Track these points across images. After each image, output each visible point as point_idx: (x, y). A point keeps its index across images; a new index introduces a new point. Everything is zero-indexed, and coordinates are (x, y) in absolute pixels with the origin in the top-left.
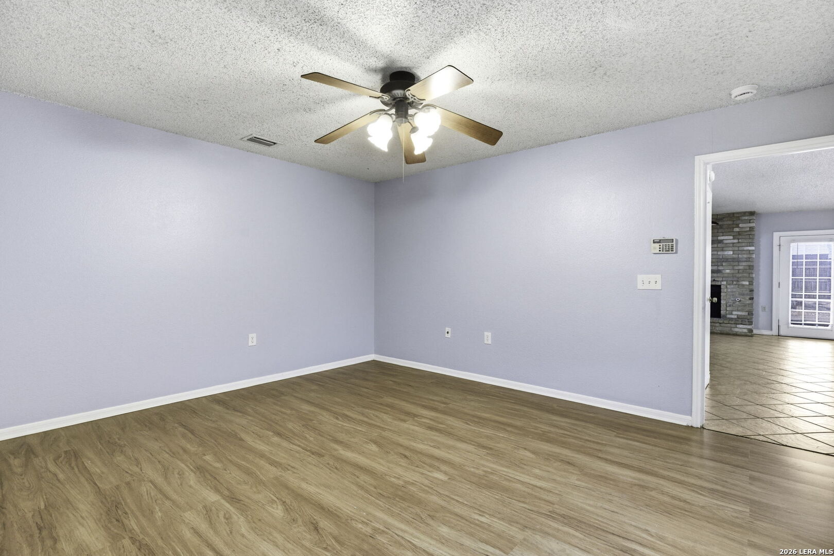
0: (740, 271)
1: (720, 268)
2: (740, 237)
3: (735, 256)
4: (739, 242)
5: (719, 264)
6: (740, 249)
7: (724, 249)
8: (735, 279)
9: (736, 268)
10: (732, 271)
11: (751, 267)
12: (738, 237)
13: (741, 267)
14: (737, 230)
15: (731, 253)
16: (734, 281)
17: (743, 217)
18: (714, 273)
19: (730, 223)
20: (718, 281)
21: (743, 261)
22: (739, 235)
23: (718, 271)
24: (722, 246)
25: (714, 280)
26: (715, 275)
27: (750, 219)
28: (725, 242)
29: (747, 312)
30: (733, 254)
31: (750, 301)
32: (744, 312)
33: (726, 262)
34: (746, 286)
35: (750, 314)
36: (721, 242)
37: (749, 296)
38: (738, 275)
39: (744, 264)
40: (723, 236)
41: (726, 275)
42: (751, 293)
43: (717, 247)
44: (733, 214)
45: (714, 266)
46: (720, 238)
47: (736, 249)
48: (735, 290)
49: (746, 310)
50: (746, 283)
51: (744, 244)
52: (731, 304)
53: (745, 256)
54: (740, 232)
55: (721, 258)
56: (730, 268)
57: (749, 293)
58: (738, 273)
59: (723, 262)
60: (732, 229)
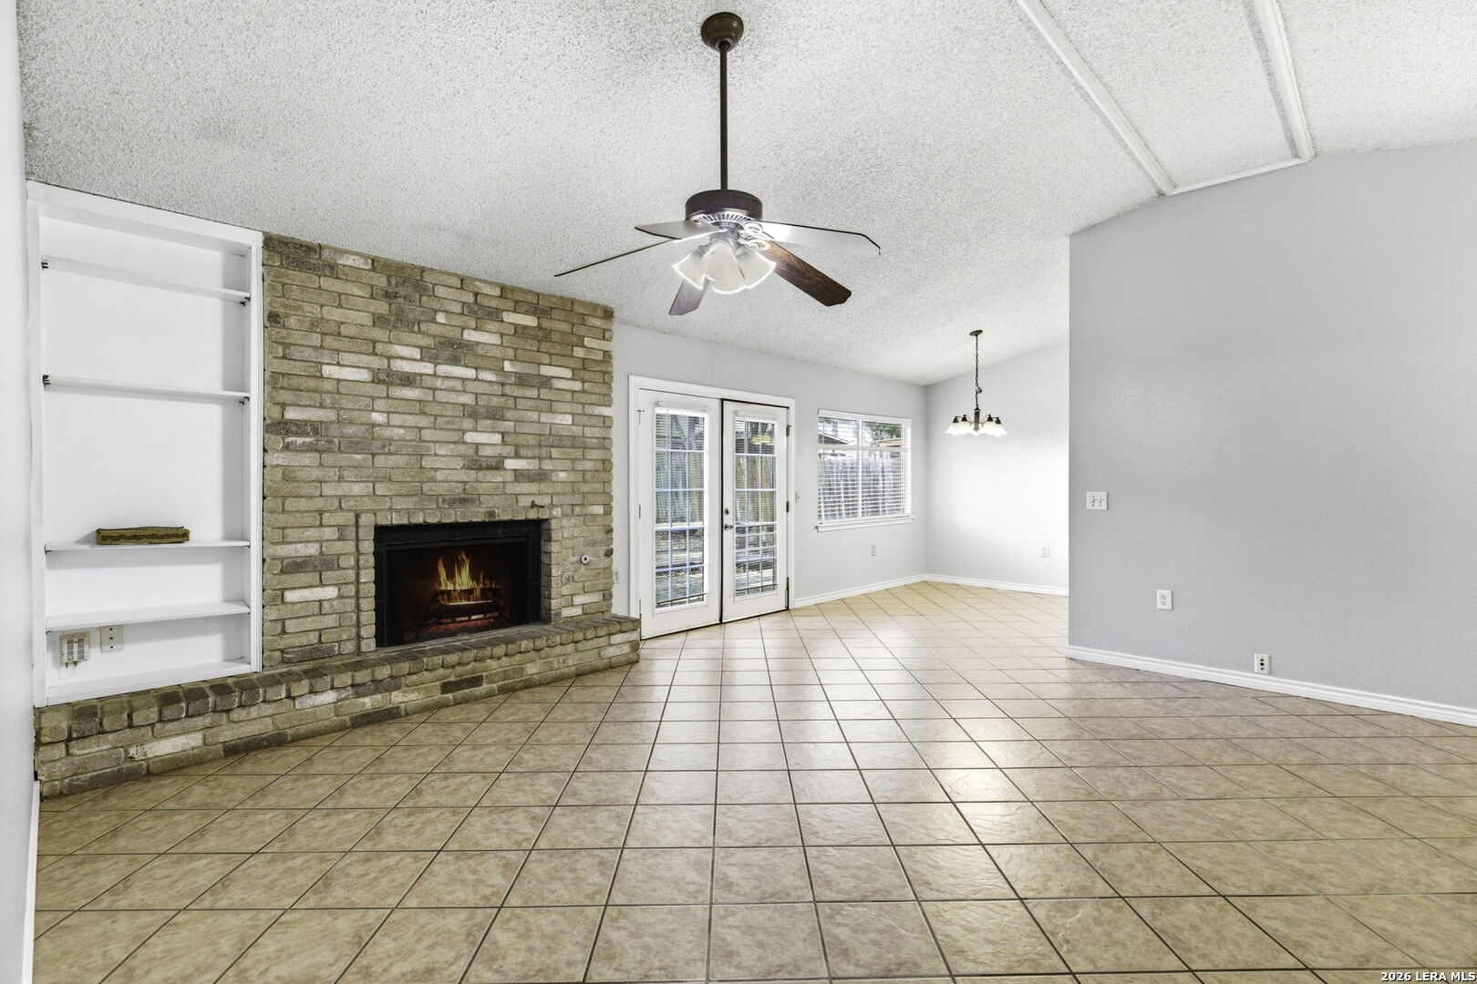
0: (588, 476)
1: (547, 465)
2: (587, 376)
3: (577, 430)
4: (584, 391)
5: (544, 452)
6: (589, 409)
7: (556, 406)
8: (578, 499)
9: (580, 466)
10: (572, 477)
11: (606, 465)
12: (582, 374)
13: (589, 465)
14: (579, 352)
15: (568, 419)
16: (576, 505)
17: (591, 318)
18: (533, 481)
19: (565, 327)
20: (542, 507)
21: (594, 449)
22: (584, 369)
23: (541, 476)
24: (549, 397)
25: (533, 505)
26: (533, 487)
27: (605, 327)
28: (558, 384)
29: (602, 593)
30: (573, 424)
31: (603, 563)
32: (596, 594)
33: (557, 447)
34: (599, 519)
35: (606, 596)
36: (545, 382)
37: (603, 547)
38: (584, 488)
39: (595, 454)
40: (550, 365)
41: (559, 488)
42: (609, 536)
43: (538, 398)
44: (573, 302)
45: (529, 461)
46: (546, 371)
47: (579, 409)
48: (576, 531)
49: (601, 587)
50: (599, 510)
51: (593, 398)
52: (571, 574)
53: (596, 432)
54: (585, 365)
55: (548, 433)
56: (568, 464)
57: (605, 537)
58: (584, 481)
59: (552, 447)
60: (570, 348)
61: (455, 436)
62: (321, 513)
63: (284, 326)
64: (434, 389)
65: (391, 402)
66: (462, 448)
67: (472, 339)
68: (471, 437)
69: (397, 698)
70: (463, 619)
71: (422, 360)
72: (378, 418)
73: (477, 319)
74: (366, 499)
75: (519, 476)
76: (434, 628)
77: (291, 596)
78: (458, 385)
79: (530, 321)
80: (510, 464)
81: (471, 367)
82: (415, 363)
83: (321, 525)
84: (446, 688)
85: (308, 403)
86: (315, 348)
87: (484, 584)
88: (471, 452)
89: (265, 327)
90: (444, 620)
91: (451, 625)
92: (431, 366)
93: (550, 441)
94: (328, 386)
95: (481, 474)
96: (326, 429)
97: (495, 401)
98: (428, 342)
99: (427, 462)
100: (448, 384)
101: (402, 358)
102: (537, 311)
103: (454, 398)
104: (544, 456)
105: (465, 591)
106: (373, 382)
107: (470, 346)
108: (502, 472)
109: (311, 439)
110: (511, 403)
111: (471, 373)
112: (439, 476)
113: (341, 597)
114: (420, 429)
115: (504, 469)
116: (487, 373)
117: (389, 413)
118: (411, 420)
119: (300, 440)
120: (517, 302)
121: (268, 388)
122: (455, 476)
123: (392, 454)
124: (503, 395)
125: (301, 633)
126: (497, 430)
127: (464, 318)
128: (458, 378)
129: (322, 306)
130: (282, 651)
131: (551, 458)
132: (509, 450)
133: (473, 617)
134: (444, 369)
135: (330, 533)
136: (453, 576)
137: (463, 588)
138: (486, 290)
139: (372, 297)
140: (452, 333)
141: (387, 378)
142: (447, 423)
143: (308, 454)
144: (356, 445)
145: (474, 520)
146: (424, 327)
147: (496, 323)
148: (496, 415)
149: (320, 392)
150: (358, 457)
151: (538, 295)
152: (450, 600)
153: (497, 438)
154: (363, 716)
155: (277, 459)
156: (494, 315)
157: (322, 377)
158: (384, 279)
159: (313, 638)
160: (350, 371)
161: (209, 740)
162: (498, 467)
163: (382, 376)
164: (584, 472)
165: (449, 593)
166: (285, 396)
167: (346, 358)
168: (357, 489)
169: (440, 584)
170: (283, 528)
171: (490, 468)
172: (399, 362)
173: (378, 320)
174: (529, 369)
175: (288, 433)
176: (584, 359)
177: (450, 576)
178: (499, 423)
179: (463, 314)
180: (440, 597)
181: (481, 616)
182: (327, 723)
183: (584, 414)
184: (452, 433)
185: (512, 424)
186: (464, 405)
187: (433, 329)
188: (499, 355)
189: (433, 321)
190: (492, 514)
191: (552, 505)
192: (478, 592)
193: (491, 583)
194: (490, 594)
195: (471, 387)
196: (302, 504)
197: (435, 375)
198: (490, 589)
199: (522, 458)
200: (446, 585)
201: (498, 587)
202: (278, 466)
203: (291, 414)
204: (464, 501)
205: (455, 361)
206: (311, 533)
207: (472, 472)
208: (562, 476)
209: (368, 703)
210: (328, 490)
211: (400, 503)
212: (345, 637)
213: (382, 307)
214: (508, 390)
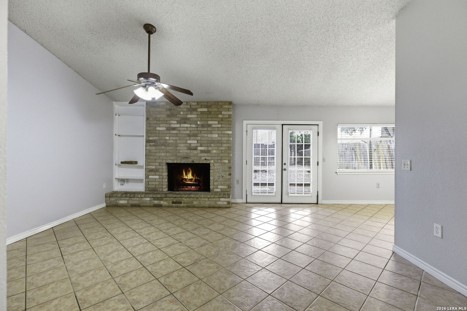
1: (210, 149)
2: (223, 122)
3: (219, 139)
4: (222, 127)
5: (209, 144)
6: (223, 132)
7: (213, 132)
8: (220, 158)
9: (220, 148)
10: (218, 152)
11: (229, 148)
13: (223, 148)
14: (220, 116)
15: (217, 135)
16: (219, 160)
17: (224, 106)
18: (205, 153)
19: (216, 110)
20: (208, 160)
21: (225, 143)
22: (222, 121)
23: (208, 152)
24: (211, 130)
25: (205, 159)
26: (206, 154)
27: (229, 107)
28: (213, 126)
29: (227, 186)
30: (218, 137)
31: (229, 177)
32: (225, 186)
33: (213, 143)
34: (226, 164)
35: (229, 187)
36: (210, 126)
37: (228, 173)
38: (221, 155)
39: (225, 145)
40: (211, 121)
41: (213, 155)
42: (230, 169)
43: (208, 130)
44: (218, 102)
45: (205, 147)
46: (210, 122)
47: (220, 132)
48: (219, 167)
49: (227, 184)
50: (227, 161)
51: (225, 129)
52: (217, 179)
53: (226, 139)
54: (222, 119)
55: (210, 140)
56: (216, 148)
57: (228, 170)
58: (222, 153)
59: (212, 143)
60: (217, 115)
61: (184, 142)
62: (156, 159)
63: (149, 120)
64: (180, 130)
65: (170, 134)
66: (186, 144)
67: (189, 117)
68: (189, 142)
69: (162, 202)
70: (190, 187)
71: (177, 124)
72: (167, 138)
73: (191, 112)
74: (164, 157)
75: (202, 151)
76: (182, 188)
77: (150, 177)
78: (186, 129)
79: (205, 110)
80: (199, 148)
81: (189, 124)
82: (175, 125)
83: (156, 162)
84: (173, 203)
85: (153, 136)
86: (155, 124)
87: (196, 178)
88: (189, 145)
89: (146, 121)
90: (184, 187)
91: (186, 188)
92: (179, 125)
93: (212, 142)
94: (157, 132)
95: (191, 151)
96: (157, 141)
97: (195, 132)
98: (179, 119)
99: (178, 148)
100: (183, 129)
101: (173, 124)
102: (207, 107)
103: (184, 132)
104: (209, 146)
105: (190, 179)
106: (166, 130)
107: (189, 119)
108: (197, 151)
109: (154, 144)
110: (199, 132)
111: (189, 126)
112: (181, 151)
113: (159, 178)
114: (176, 140)
115: (198, 150)
116: (193, 125)
117: (170, 137)
118: (174, 138)
119: (152, 144)
120: (201, 105)
121: (147, 133)
122: (184, 151)
123: (170, 146)
124: (197, 130)
125: (152, 185)
126: (196, 139)
127: (187, 112)
128: (185, 127)
129: (156, 115)
130: (148, 188)
131: (211, 146)
132: (199, 145)
133: (192, 187)
134: (182, 125)
135: (157, 164)
136: (187, 175)
137: (190, 178)
138: (193, 104)
139: (166, 111)
140: (184, 116)
141: (169, 129)
142: (183, 138)
143: (153, 147)
144: (163, 145)
145: (189, 163)
146: (177, 116)
147: (196, 112)
148: (195, 135)
149: (155, 133)
150: (163, 147)
151: (208, 102)
152: (186, 181)
153: (196, 142)
154: (155, 205)
155: (148, 148)
156: (195, 110)
157: (156, 130)
158: (169, 106)
159: (154, 186)
160: (161, 128)
161: (128, 203)
162: (195, 149)
163: (168, 129)
164: (222, 150)
165: (186, 179)
166: (149, 135)
167: (161, 125)
168: (163, 154)
169: (184, 176)
170: (149, 162)
171: (194, 149)
172: (172, 125)
173: (168, 116)
174: (205, 123)
175: (150, 142)
176: (222, 118)
177: (186, 174)
178: (196, 138)
179: (187, 111)
180: (184, 180)
181: (194, 187)
182: (148, 204)
183: (222, 134)
184: (184, 141)
185: (200, 138)
186: (187, 134)
187: (180, 116)
188: (196, 120)
189: (180, 114)
190: (193, 161)
191: (211, 159)
192: (194, 180)
193: (198, 178)
194: (197, 181)
195: (189, 129)
196: (152, 157)
197: (180, 127)
198: (197, 179)
199: (203, 147)
200: (185, 177)
201: (200, 179)
202: (148, 149)
203: (151, 138)
204: (187, 158)
205: (185, 123)
206: (154, 164)
207: (189, 150)
208: (214, 151)
209: (156, 202)
210: (157, 154)
211: (172, 158)
212: (160, 187)
213: (168, 113)
214: (198, 129)
